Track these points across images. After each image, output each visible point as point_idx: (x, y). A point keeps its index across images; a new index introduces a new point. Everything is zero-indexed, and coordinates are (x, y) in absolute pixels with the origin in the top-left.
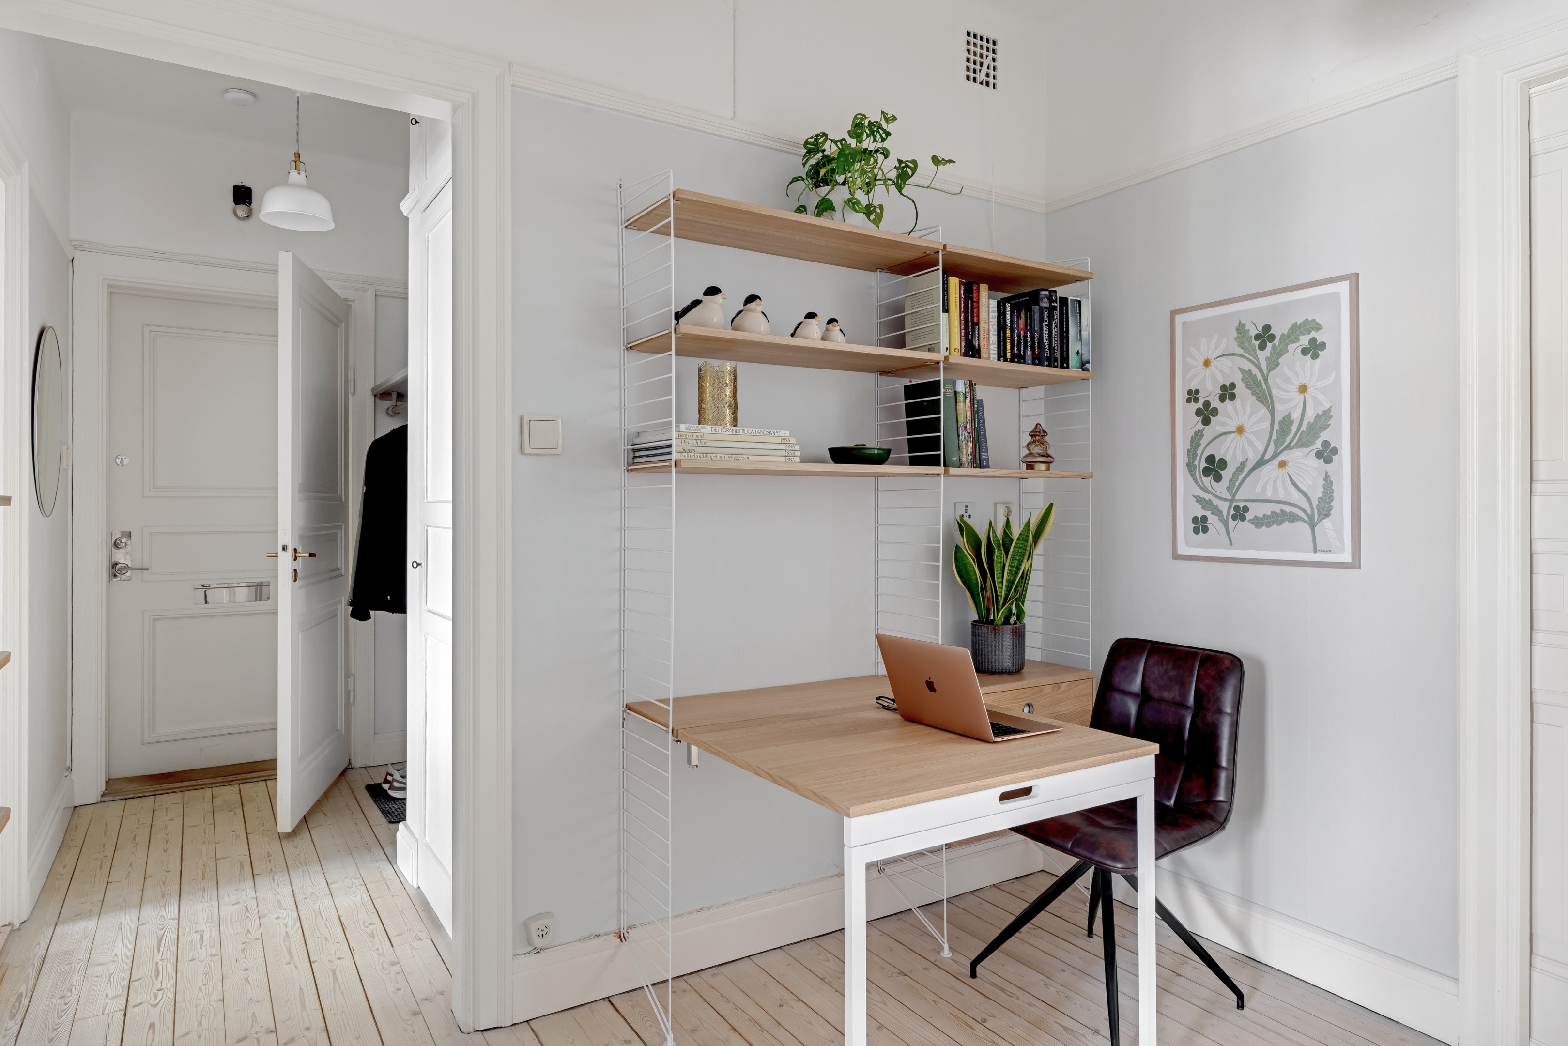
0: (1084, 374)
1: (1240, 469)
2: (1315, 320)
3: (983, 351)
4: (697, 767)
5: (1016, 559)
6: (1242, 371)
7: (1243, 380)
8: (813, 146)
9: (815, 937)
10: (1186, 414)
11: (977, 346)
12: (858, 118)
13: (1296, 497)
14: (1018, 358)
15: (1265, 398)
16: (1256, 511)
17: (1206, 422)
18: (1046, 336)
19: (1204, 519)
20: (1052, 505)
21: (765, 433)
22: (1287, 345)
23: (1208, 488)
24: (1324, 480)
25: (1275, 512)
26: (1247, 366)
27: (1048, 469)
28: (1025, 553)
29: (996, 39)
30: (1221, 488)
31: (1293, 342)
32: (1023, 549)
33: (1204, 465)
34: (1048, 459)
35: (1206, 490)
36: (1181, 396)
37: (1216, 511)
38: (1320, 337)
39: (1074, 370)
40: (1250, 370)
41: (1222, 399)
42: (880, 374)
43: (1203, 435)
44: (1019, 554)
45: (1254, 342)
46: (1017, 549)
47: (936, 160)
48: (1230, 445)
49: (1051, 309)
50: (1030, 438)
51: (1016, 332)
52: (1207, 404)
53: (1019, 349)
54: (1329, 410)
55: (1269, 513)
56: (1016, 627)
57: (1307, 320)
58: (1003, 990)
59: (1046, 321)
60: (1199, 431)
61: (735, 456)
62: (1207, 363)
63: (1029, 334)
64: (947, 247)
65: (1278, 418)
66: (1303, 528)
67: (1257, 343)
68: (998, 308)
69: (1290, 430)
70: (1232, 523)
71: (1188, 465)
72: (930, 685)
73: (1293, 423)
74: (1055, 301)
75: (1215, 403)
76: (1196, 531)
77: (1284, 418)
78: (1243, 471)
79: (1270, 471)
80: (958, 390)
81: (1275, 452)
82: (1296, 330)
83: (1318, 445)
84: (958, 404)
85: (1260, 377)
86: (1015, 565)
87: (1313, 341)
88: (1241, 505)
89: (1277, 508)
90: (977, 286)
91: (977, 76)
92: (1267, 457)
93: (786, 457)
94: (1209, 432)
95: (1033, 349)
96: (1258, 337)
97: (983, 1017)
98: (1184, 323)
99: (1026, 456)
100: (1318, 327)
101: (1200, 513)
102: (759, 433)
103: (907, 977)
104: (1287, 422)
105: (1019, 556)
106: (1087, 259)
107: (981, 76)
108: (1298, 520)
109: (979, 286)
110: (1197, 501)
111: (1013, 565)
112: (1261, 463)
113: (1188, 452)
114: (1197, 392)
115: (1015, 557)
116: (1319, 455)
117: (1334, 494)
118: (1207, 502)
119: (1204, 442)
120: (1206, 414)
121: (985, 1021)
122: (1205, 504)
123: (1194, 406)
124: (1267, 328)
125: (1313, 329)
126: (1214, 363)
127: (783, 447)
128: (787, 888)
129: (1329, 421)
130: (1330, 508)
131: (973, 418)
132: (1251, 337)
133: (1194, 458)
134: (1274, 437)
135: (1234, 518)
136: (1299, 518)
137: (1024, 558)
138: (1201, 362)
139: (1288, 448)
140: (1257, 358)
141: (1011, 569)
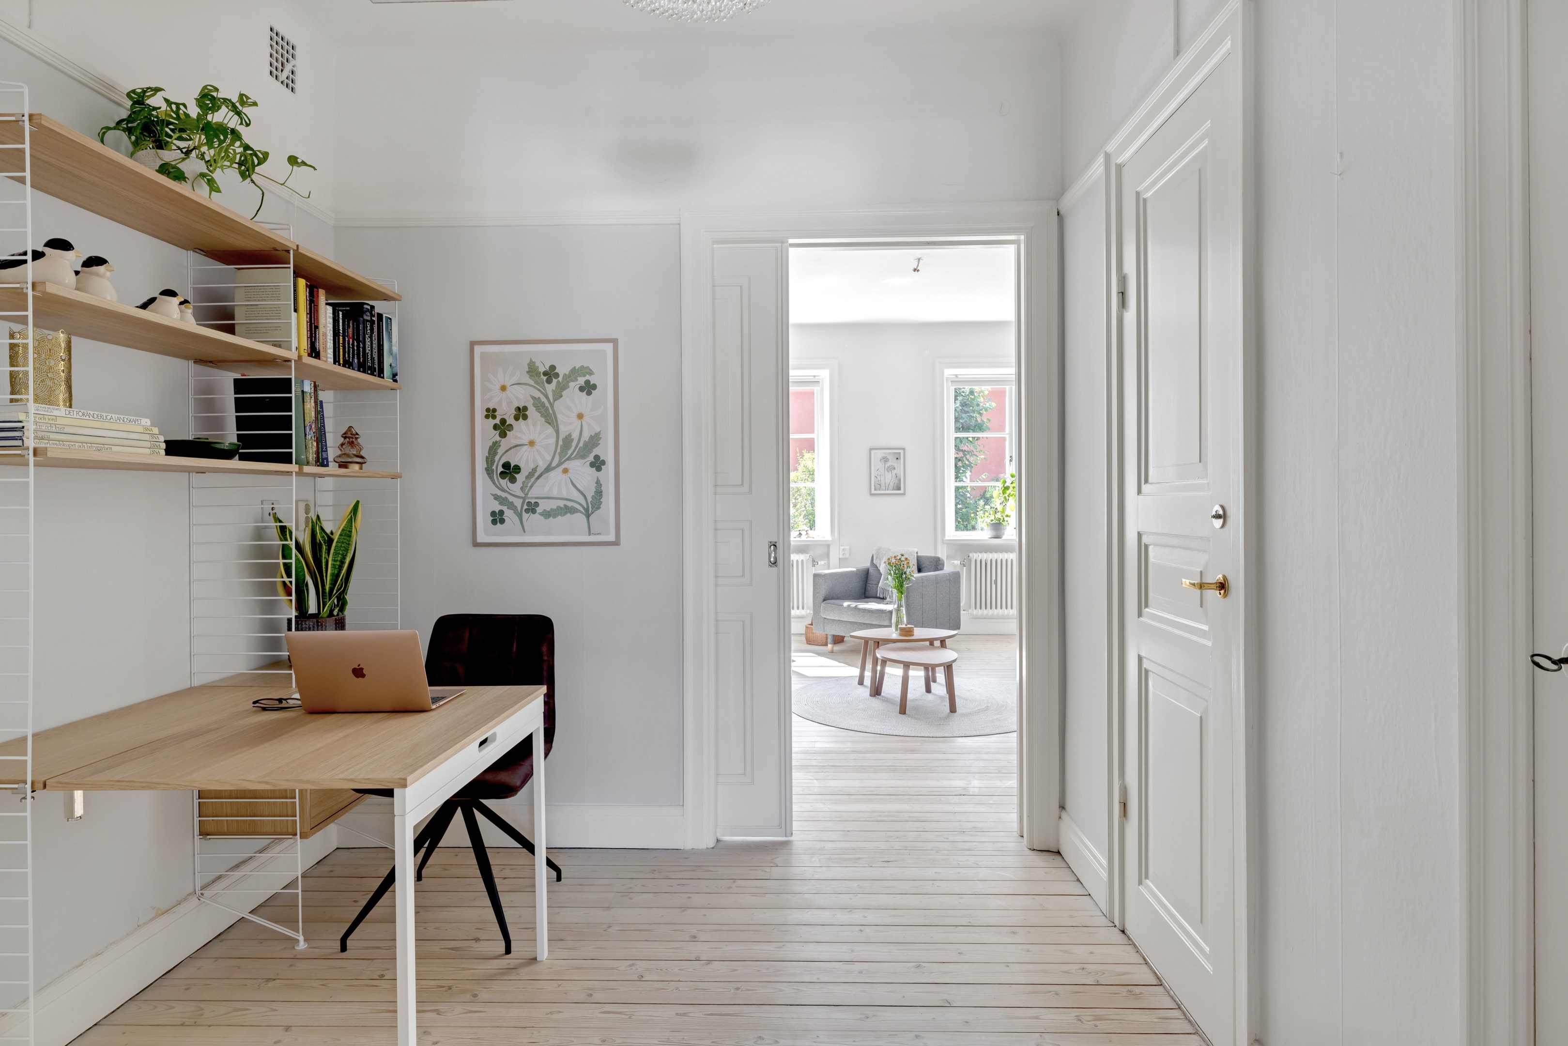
0: (394, 385)
1: (530, 476)
2: (589, 367)
3: (322, 354)
4: (81, 818)
5: (339, 554)
6: (533, 398)
7: (533, 404)
8: (139, 99)
9: (134, 997)
10: (484, 429)
11: (318, 348)
12: (207, 89)
13: (575, 495)
14: (348, 364)
15: (550, 419)
16: (544, 506)
17: (503, 435)
18: (368, 347)
19: (501, 512)
20: (358, 502)
21: (125, 420)
22: (568, 382)
23: (503, 486)
24: (596, 483)
25: (560, 507)
26: (537, 394)
27: (361, 468)
28: (348, 547)
29: (295, 44)
30: (516, 488)
31: (573, 381)
32: (346, 544)
33: (500, 469)
34: (361, 460)
35: (503, 490)
36: (479, 413)
37: (511, 506)
38: (593, 380)
39: (387, 380)
40: (539, 398)
41: (517, 418)
42: (194, 362)
43: (500, 446)
44: (342, 549)
45: (542, 376)
46: (340, 544)
47: (293, 160)
48: (523, 455)
49: (372, 322)
50: (343, 439)
51: (347, 339)
52: (503, 421)
53: (349, 356)
54: (599, 433)
55: (555, 507)
56: (339, 618)
57: (583, 366)
58: (379, 948)
59: (369, 333)
60: (496, 442)
61: (96, 445)
62: (503, 388)
63: (355, 344)
64: (300, 248)
65: (562, 436)
66: (580, 518)
67: (545, 378)
68: (333, 315)
69: (571, 446)
70: (525, 516)
71: (487, 469)
72: (358, 673)
73: (573, 441)
74: (374, 316)
75: (510, 421)
76: (494, 522)
77: (566, 437)
78: (534, 475)
79: (556, 476)
80: (305, 390)
81: (559, 461)
82: (575, 373)
83: (591, 458)
84: (305, 404)
85: (547, 404)
86: (339, 559)
87: (587, 382)
88: (533, 501)
89: (561, 503)
90: (316, 290)
91: (279, 74)
92: (553, 465)
93: (151, 449)
94: (505, 444)
95: (359, 358)
96: (545, 374)
97: (379, 974)
98: (482, 354)
99: (340, 456)
100: (591, 373)
101: (497, 507)
102: (118, 421)
103: (276, 980)
104: (568, 440)
105: (342, 550)
106: (395, 282)
107: (283, 76)
108: (577, 512)
109: (318, 290)
110: (495, 499)
111: (336, 559)
112: (548, 469)
113: (486, 459)
114: (494, 410)
115: (338, 552)
116: (592, 465)
117: (603, 493)
118: (503, 499)
119: (500, 451)
120: (503, 428)
121: (383, 976)
122: (502, 501)
123: (491, 422)
124: (553, 368)
125: (588, 374)
126: (509, 389)
127: (146, 437)
128: (99, 952)
129: (599, 441)
130: (600, 503)
131: (316, 418)
132: (540, 372)
133: (492, 464)
134: (559, 450)
135: (527, 511)
136: (577, 511)
137: (347, 552)
138: (498, 387)
139: (568, 459)
140: (545, 389)
141: (335, 563)
